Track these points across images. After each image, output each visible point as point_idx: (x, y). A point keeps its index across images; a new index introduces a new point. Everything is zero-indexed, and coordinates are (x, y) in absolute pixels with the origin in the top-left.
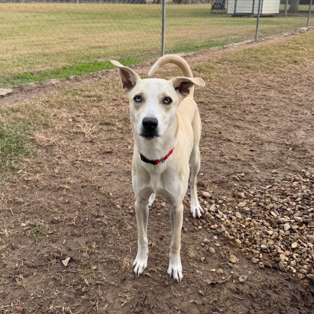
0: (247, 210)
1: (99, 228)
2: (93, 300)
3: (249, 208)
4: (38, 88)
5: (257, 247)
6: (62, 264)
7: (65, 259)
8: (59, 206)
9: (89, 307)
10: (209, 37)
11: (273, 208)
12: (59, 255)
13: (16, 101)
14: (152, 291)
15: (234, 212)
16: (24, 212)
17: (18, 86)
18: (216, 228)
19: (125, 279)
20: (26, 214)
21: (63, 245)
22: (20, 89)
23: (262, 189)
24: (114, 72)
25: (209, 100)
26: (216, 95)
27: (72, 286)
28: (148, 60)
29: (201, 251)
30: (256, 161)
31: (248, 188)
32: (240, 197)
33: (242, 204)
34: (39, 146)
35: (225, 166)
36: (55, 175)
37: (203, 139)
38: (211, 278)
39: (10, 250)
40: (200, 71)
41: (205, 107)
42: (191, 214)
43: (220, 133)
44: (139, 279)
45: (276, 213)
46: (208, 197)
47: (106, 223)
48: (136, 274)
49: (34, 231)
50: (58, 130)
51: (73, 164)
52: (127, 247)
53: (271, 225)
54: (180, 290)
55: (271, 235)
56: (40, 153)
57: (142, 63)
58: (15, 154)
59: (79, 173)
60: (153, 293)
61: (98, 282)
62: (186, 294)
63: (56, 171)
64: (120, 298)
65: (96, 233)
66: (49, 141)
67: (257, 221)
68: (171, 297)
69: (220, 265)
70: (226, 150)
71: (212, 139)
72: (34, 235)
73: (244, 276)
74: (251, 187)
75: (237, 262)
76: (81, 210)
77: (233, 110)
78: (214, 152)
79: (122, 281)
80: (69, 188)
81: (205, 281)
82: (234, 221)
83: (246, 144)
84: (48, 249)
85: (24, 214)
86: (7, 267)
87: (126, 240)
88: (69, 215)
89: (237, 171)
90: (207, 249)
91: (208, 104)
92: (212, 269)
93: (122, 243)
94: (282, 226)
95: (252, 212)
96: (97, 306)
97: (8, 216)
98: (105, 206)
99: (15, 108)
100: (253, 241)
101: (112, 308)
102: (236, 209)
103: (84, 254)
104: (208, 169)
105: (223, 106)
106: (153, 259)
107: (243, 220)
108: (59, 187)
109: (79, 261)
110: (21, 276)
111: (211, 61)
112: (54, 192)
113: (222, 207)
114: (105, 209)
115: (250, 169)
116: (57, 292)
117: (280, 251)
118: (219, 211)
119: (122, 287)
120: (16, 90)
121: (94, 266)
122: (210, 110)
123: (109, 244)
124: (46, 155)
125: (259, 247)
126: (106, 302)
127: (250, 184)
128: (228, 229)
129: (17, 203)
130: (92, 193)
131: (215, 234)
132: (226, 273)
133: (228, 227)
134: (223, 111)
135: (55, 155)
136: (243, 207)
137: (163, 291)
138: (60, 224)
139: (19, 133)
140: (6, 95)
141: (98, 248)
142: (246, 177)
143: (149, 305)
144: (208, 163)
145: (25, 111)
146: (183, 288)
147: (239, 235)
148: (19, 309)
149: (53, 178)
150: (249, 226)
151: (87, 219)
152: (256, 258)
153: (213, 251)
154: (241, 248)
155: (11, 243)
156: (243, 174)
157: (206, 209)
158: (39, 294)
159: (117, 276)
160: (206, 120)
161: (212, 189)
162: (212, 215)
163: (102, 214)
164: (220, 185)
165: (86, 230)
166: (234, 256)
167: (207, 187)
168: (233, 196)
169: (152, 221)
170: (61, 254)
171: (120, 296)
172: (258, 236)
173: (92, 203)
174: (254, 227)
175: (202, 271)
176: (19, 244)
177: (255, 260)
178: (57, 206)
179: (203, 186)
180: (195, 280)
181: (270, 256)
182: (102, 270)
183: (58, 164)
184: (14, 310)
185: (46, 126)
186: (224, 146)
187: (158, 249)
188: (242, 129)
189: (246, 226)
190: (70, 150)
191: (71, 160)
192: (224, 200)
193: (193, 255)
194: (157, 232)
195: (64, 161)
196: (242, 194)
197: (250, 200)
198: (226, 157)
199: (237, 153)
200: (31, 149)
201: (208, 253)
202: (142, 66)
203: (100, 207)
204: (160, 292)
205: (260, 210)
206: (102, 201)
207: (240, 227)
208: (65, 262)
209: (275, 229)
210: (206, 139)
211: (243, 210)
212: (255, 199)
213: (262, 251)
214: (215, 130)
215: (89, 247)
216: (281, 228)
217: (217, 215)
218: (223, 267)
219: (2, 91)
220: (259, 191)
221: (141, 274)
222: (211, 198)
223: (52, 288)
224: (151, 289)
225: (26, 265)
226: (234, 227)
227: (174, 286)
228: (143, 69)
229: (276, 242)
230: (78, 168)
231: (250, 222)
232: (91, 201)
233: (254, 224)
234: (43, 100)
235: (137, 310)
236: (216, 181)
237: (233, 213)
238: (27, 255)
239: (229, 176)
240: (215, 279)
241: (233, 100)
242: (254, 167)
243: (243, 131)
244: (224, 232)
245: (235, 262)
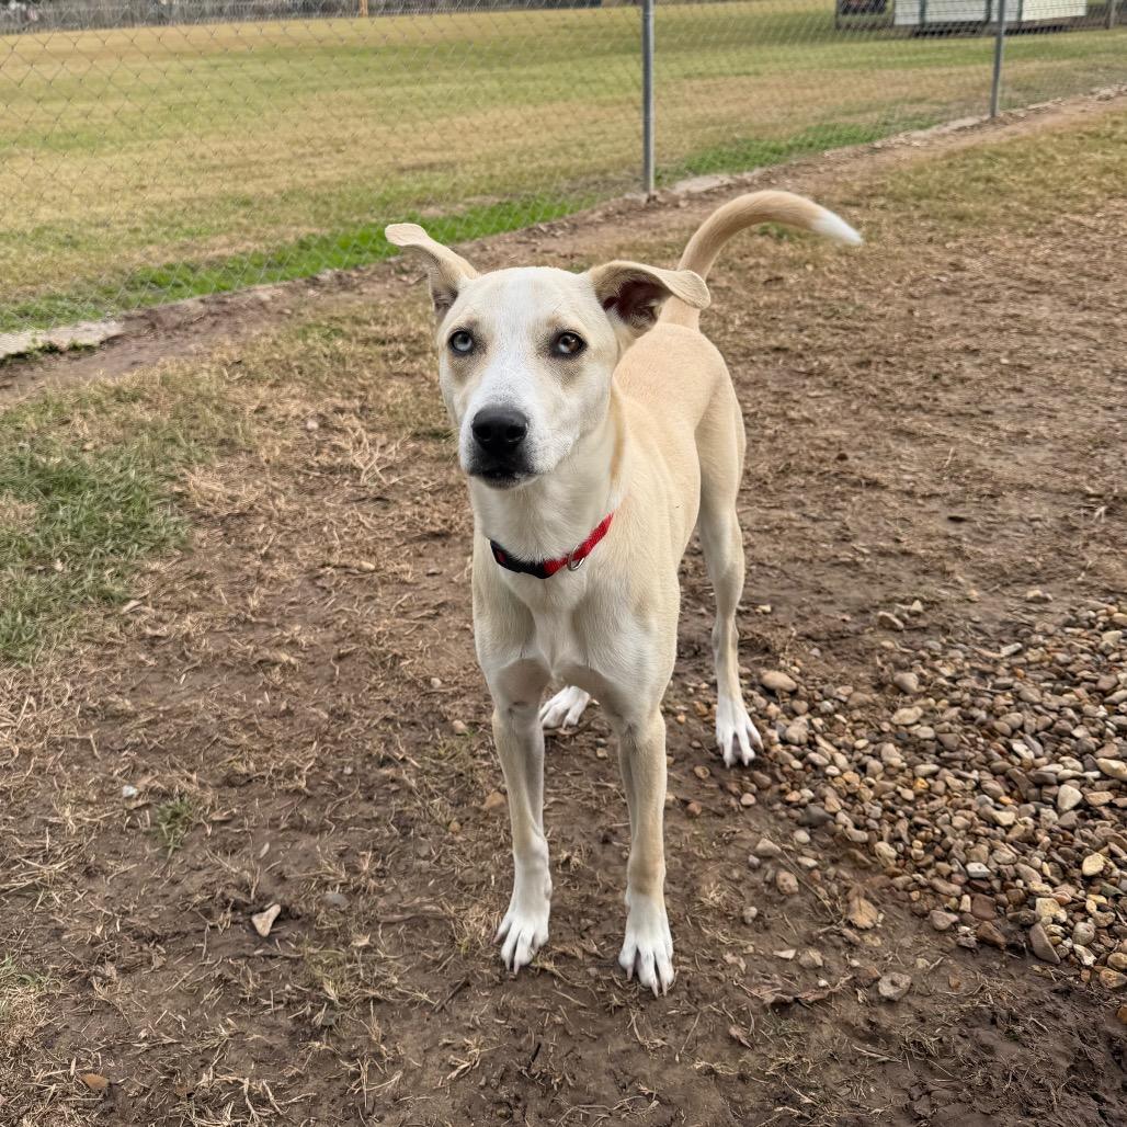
0: (922, 735)
1: (387, 802)
2: (351, 1058)
3: (930, 729)
4: (209, 318)
5: (952, 872)
6: (253, 927)
7: (262, 910)
8: (254, 724)
9: (338, 1079)
10: (818, 111)
11: (1022, 728)
12: (242, 898)
13: (134, 363)
14: (561, 1028)
15: (875, 743)
16: (135, 747)
17: (140, 313)
18: (805, 800)
19: (467, 984)
20: (140, 754)
21: (259, 861)
22: (148, 322)
23: (987, 661)
24: (473, 251)
25: (807, 340)
26: (834, 321)
27: (281, 1007)
28: (596, 206)
29: (747, 883)
30: (968, 558)
31: (935, 658)
32: (901, 689)
33: (907, 715)
34: (200, 519)
35: (852, 577)
36: (249, 616)
37: (779, 482)
38: (779, 982)
39: (81, 880)
40: (780, 236)
41: (792, 365)
42: (717, 751)
43: (843, 457)
44: (519, 985)
45: (1030, 747)
46: (782, 690)
47: (413, 783)
48: (508, 966)
49: (162, 813)
50: (268, 461)
51: (313, 577)
52: (483, 870)
53: (1012, 790)
54: (661, 1024)
55: (1008, 828)
56: (203, 540)
57: (575, 215)
58: (118, 547)
59: (331, 608)
60: (565, 1033)
61: (371, 993)
62: (681, 1038)
63: (254, 602)
64: (446, 1051)
65: (377, 819)
66: (234, 499)
67: (959, 777)
68: (629, 1051)
69: (812, 936)
70: (861, 519)
71: (813, 480)
72: (164, 827)
73: (896, 976)
74: (945, 653)
75: (875, 927)
76: (328, 738)
77: (896, 373)
78: (816, 526)
79: (459, 990)
80: (293, 660)
81: (755, 992)
82: (874, 776)
83: (938, 495)
84: (209, 875)
85: (133, 754)
86: (65, 937)
87: (479, 844)
88: (287, 756)
89: (895, 594)
90: (768, 878)
91: (805, 353)
92: (781, 950)
93: (464, 854)
94: (1050, 795)
95: (941, 743)
96: (364, 1077)
97: (80, 762)
98: (414, 724)
99: (126, 390)
100: (939, 850)
101: (416, 1084)
102: (883, 732)
103: (330, 893)
104: (791, 587)
105: (857, 359)
106: (572, 913)
107: (908, 773)
108: (258, 657)
109: (312, 918)
110: (110, 970)
111: (826, 197)
112: (242, 678)
113: (831, 725)
114: (414, 734)
115: (945, 587)
116: (227, 1026)
117: (1037, 885)
118: (819, 739)
119: (456, 1011)
120: (134, 327)
121: (361, 936)
122: (810, 374)
123: (418, 857)
124: (221, 548)
125: (960, 872)
126: (396, 1062)
127: (944, 640)
128: (848, 805)
129: (114, 717)
130: (370, 677)
131: (801, 825)
132: (835, 966)
133: (850, 799)
134: (858, 377)
135: (251, 549)
136: (912, 725)
137: (601, 1026)
138: (254, 790)
139: (132, 474)
140: (102, 343)
141: (381, 874)
142: (927, 615)
143: (545, 1077)
144: (789, 568)
145: (159, 399)
146: (672, 1016)
147: (887, 829)
148: (96, 1085)
149: (240, 628)
150: (929, 795)
151: (348, 770)
152: (948, 910)
153: (789, 886)
154: (894, 875)
155: (83, 855)
156: (917, 606)
157: (774, 734)
158: (169, 1034)
159: (442, 971)
160: (793, 414)
161: (798, 662)
162: (793, 754)
163: (401, 753)
164: (830, 647)
165: (342, 810)
166: (864, 903)
167: (781, 655)
168: (874, 687)
169: (575, 778)
170: (249, 892)
171: (447, 1045)
172: (958, 830)
173: (369, 713)
174: (945, 798)
175: (744, 956)
176: (111, 859)
177: (943, 919)
178: (249, 727)
179: (767, 650)
180: (716, 990)
181: (999, 903)
182: (388, 949)
183: (260, 579)
184: (80, 1088)
185: (228, 446)
186: (854, 505)
187: (592, 877)
188: (923, 440)
189: (918, 796)
190: (305, 529)
191: (305, 564)
192: (840, 701)
193: (717, 899)
194: (592, 818)
195: (282, 568)
196: (911, 680)
197: (937, 701)
198: (858, 544)
199: (900, 531)
200: (172, 528)
201: (772, 894)
202: (575, 227)
203: (395, 727)
204: (591, 1030)
205: (971, 736)
206: (405, 706)
207: (893, 799)
208: (263, 923)
209: (1023, 806)
210: (790, 482)
211: (910, 735)
212: (957, 695)
213: (972, 885)
214: (825, 449)
215: (347, 869)
216: (1047, 803)
217: (813, 756)
218: (823, 944)
219: (89, 330)
220: (973, 668)
221: (525, 968)
222: (794, 694)
223: (212, 1013)
224: (558, 1019)
225: (130, 929)
226: (874, 798)
227: (642, 1009)
228: (575, 236)
229: (1024, 853)
230: (330, 592)
231: (931, 781)
232: (365, 708)
233: (948, 787)
234: (225, 357)
235: (503, 1093)
236: (818, 632)
237: (872, 747)
238: (134, 895)
239: (865, 612)
240: (790, 985)
241: (896, 336)
242: (961, 579)
243: (929, 449)
244: (835, 814)
245: (869, 924)
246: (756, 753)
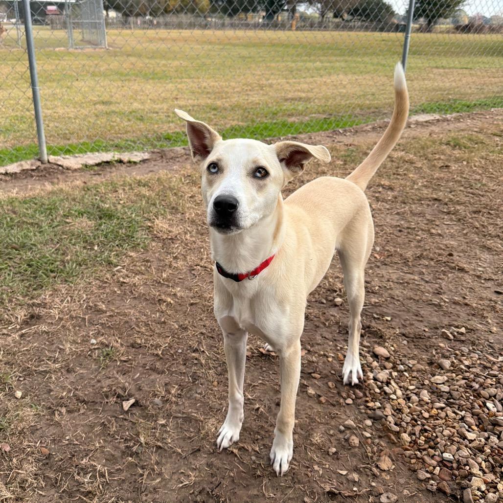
0: (443, 390)
1: (191, 367)
2: (143, 468)
3: (448, 388)
4: (185, 156)
5: (435, 455)
6: (122, 406)
7: (128, 400)
8: (149, 324)
9: (135, 475)
10: (496, 90)
11: (495, 396)
12: (122, 393)
13: (151, 171)
14: (232, 478)
15: (419, 388)
16: (102, 324)
17: (158, 151)
18: (376, 407)
19: (199, 450)
20: (103, 328)
21: (133, 380)
22: (160, 155)
23: (490, 362)
24: (305, 138)
25: (452, 197)
26: (469, 190)
27: (123, 440)
28: (369, 123)
29: (335, 437)
30: (497, 312)
31: (463, 355)
32: (440, 367)
33: (439, 379)
34: (156, 238)
35: (436, 311)
36: (161, 281)
37: (416, 261)
38: (335, 483)
39: (64, 373)
40: (455, 146)
41: (441, 208)
43: (451, 255)
44: (220, 456)
45: (495, 406)
46: (382, 356)
47: (203, 362)
48: (218, 447)
49: (103, 352)
50: (188, 219)
51: (191, 269)
52: (221, 404)
53: (480, 424)
54: (276, 488)
55: (471, 441)
56: (154, 247)
57: (358, 127)
58: (120, 244)
59: (195, 283)
60: (233, 480)
61: (159, 444)
62: (283, 496)
63: (164, 275)
64: (182, 475)
65: (184, 373)
66: (170, 232)
67: (454, 412)
68: (258, 495)
69: (357, 467)
70: (450, 285)
71: (432, 263)
72: (102, 358)
73: (390, 495)
74: (469, 354)
75: (389, 470)
76: (176, 336)
77: (492, 219)
78: (426, 285)
79: (195, 452)
80: (172, 302)
81: (322, 485)
82: (413, 404)
83: (493, 280)
84: (113, 381)
85: (100, 327)
86: (52, 393)
87: (223, 393)
88: (158, 340)
89: (454, 323)
90: (346, 437)
91: (449, 203)
92: (341, 470)
93: (215, 396)
94: (498, 431)
95: (451, 395)
96: (145, 477)
97: (80, 326)
98: (212, 338)
99: (143, 181)
100: (432, 443)
101: (165, 485)
102: (424, 384)
103: (156, 399)
104: (404, 311)
105: (475, 209)
106: (253, 431)
107: (430, 405)
108: (159, 298)
109: (146, 408)
110: (64, 410)
111: (485, 130)
112: (151, 305)
113: (401, 376)
114: (211, 342)
115: (480, 323)
116: (100, 443)
117: (476, 470)
118: (392, 382)
119: (191, 460)
120: (154, 156)
121: (162, 419)
122: (448, 213)
123: (196, 393)
124: (160, 251)
125: (439, 456)
126: (160, 474)
127: (471, 348)
128: (395, 414)
129: (98, 311)
130: (201, 314)
131: (370, 418)
132: (364, 483)
133: (397, 411)
134: (472, 218)
135: (170, 254)
136: (440, 384)
137: (250, 482)
138: (141, 351)
139: (133, 215)
140: (141, 161)
141: (179, 396)
142: (467, 335)
143: (218, 497)
144: (406, 302)
145: (154, 187)
146: (282, 486)
147: (410, 428)
148: (45, 452)
149: (156, 285)
150: (436, 417)
151: (180, 351)
152: (427, 472)
153: (354, 443)
154: (407, 450)
155: (68, 363)
156: (463, 330)
157: (371, 375)
158: (77, 440)
159: (191, 442)
160: (433, 231)
161: (395, 345)
162: (377, 386)
163: (203, 348)
164: (413, 341)
165: (173, 366)
166: (387, 458)
167: (388, 341)
168: (428, 363)
169: (274, 375)
170: (125, 391)
171: (182, 473)
172: (444, 436)
173: (196, 329)
174: (444, 421)
175: (323, 468)
176: (78, 367)
177: (423, 475)
178: (147, 325)
179: (381, 337)
180: (305, 480)
181: (454, 474)
182: (172, 428)
183: (170, 266)
184: (38, 452)
185: (174, 210)
186: (448, 278)
187: (267, 418)
188: (494, 253)
189: (431, 417)
190: (194, 249)
191: (190, 263)
192: (409, 367)
193: (319, 441)
194: (274, 393)
195: (180, 263)
196: (447, 363)
197: (457, 375)
198: (444, 297)
199: (468, 294)
200: (143, 240)
201: (346, 445)
202: (357, 132)
203: (204, 337)
204: (244, 483)
205: (468, 395)
206: (211, 329)
207: (418, 415)
208: (126, 405)
209: (482, 433)
210: (421, 262)
211: (437, 388)
212: (467, 374)
213: (443, 463)
214: (444, 250)
215: (166, 391)
216: (495, 434)
217: (386, 388)
218: (361, 472)
219: (136, 155)
220: (481, 364)
221: (225, 449)
222: (387, 359)
223: (96, 436)
224: (232, 474)
225: (76, 396)
226: (409, 413)
227: (270, 480)
228: (355, 136)
229: (475, 455)
230: (196, 277)
231: (440, 411)
232: (195, 327)
233: (447, 415)
234: (185, 173)
235: (198, 499)
236: (410, 333)
237: (417, 390)
238: (82, 383)
239: (437, 328)
240: (340, 486)
241: (498, 201)
242: (490, 321)
243: (496, 257)
244: (387, 416)
245: (386, 469)
246: (359, 381)
